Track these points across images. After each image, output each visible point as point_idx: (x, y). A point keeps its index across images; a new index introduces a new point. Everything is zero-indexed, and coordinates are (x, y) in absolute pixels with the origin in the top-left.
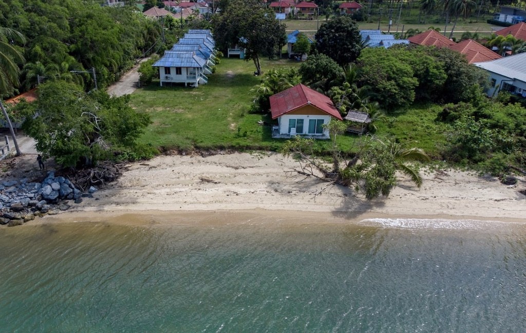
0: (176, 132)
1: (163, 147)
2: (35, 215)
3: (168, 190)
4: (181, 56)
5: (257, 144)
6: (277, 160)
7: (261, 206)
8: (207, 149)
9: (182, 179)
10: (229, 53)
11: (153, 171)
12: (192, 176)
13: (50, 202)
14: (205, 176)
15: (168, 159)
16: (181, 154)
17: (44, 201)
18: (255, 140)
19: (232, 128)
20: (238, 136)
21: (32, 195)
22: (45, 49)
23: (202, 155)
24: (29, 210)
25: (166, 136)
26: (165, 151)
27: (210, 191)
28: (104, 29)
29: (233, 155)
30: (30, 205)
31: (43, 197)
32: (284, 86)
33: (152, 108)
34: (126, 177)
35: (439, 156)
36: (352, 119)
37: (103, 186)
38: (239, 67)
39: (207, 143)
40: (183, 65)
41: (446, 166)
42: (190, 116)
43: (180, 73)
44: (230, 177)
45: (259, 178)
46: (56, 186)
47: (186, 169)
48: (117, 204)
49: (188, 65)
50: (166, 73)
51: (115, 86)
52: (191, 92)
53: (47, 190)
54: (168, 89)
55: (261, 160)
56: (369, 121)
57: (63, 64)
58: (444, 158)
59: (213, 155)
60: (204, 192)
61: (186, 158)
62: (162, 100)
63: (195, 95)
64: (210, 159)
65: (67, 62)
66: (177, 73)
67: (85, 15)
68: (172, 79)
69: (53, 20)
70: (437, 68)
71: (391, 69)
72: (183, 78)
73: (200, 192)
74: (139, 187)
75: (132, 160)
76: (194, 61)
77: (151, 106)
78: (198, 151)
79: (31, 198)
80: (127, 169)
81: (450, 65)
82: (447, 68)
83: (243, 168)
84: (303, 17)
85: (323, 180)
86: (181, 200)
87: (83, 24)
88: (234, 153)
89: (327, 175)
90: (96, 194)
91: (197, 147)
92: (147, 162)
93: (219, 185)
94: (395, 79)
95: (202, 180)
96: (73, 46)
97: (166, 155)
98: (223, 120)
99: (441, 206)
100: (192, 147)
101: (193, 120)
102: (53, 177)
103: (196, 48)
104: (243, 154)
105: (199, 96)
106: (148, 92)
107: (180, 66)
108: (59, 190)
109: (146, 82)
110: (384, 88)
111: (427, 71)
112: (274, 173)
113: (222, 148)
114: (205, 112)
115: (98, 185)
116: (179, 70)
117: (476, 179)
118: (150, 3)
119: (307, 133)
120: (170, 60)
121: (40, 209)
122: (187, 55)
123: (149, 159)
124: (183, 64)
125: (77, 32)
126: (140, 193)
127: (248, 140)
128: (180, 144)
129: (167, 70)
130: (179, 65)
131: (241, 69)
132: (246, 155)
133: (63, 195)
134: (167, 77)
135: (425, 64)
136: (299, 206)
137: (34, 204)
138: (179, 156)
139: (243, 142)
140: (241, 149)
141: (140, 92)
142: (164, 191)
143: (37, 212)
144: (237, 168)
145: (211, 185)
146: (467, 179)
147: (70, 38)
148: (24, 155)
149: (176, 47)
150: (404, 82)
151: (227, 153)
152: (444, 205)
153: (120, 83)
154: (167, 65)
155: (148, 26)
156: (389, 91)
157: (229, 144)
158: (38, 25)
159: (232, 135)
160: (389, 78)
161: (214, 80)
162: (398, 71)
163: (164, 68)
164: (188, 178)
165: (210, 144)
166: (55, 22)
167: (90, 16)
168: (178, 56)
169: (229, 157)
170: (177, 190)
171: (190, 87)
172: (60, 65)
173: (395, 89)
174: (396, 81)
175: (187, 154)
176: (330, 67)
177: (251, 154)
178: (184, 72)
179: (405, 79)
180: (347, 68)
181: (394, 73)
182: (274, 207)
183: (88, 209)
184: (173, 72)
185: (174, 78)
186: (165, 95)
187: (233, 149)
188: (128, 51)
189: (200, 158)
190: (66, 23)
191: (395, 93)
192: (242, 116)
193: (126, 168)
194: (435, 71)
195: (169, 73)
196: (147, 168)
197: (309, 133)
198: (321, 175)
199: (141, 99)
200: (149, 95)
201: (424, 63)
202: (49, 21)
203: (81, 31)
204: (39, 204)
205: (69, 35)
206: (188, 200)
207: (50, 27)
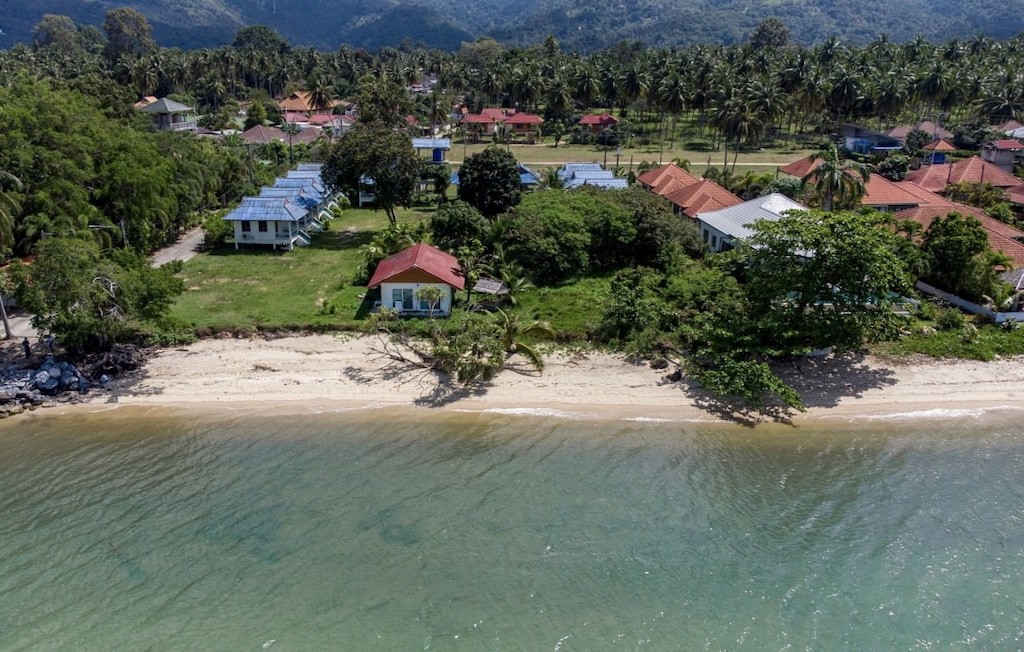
0: (238, 309)
1: (212, 328)
2: (25, 408)
3: (206, 379)
4: (267, 204)
5: (344, 323)
6: (367, 343)
7: (325, 396)
8: (274, 330)
9: (229, 366)
10: (362, 200)
11: (193, 357)
12: (244, 364)
13: (45, 392)
14: (261, 363)
15: (217, 344)
16: (237, 337)
17: (38, 391)
18: (344, 318)
19: (318, 304)
20: (323, 313)
21: (23, 384)
22: (54, 196)
23: (267, 339)
24: (17, 402)
25: (220, 314)
26: (214, 333)
27: (265, 378)
28: (145, 166)
29: (309, 338)
30: (19, 396)
31: (36, 386)
32: (404, 246)
33: (213, 280)
34: (152, 365)
35: (585, 336)
36: (482, 290)
37: (119, 374)
38: (370, 221)
39: (276, 322)
40: (268, 218)
41: (590, 347)
42: (264, 289)
43: (266, 230)
44: (295, 364)
45: (335, 365)
46: (56, 372)
47: (237, 355)
48: (135, 394)
49: (276, 217)
50: (244, 230)
51: (166, 250)
52: (279, 258)
53: (43, 376)
54: (245, 254)
55: (346, 343)
56: (506, 291)
57: (80, 217)
58: (590, 337)
59: (281, 337)
60: (255, 382)
61: (244, 342)
62: (231, 269)
63: (285, 262)
64: (275, 343)
65: (87, 213)
66: (260, 230)
67: (117, 146)
68: (253, 238)
69: (70, 156)
70: (623, 219)
71: (552, 221)
72: (269, 237)
73: (250, 381)
74: (169, 377)
75: (165, 344)
76: (286, 212)
77: (213, 276)
78: (261, 332)
79: (21, 388)
80: (156, 356)
81: (642, 216)
82: (638, 219)
83: (318, 353)
84: (521, 139)
85: (419, 366)
86: (220, 390)
87: (114, 159)
88: (311, 334)
89: (426, 359)
90: (108, 385)
91: (260, 328)
92: (185, 348)
93: (277, 373)
94: (556, 236)
95: (257, 367)
96: (97, 192)
97: (216, 338)
98: (311, 293)
99: (559, 393)
100: (254, 328)
101: (266, 295)
102: (52, 362)
103: (295, 193)
104: (324, 336)
105: (288, 263)
106: (213, 258)
107: (263, 219)
108: (59, 379)
109: (215, 244)
110: (538, 248)
111: (607, 224)
112: (357, 359)
113: (295, 329)
114: (289, 283)
115: (114, 373)
116: (263, 225)
117: (620, 362)
118: (255, 118)
119: (419, 309)
120: (250, 210)
121: (31, 401)
122: (276, 203)
123: (189, 344)
124: (268, 216)
125: (105, 173)
126: (167, 383)
127: (335, 319)
128: (237, 324)
129: (246, 225)
130: (263, 217)
131: (372, 223)
132: (328, 338)
133: (65, 384)
134: (245, 236)
135: (605, 215)
136: (375, 395)
137: (24, 395)
138: (233, 340)
139: (325, 321)
140: (322, 330)
141: (203, 258)
142: (201, 380)
143: (28, 404)
144: (309, 354)
145: (267, 372)
146: (609, 363)
147: (94, 180)
148: (17, 338)
149: (266, 191)
150: (567, 240)
151: (302, 336)
152: (562, 392)
153: (177, 246)
154: (245, 217)
155: (232, 159)
156: (545, 251)
157: (306, 323)
158: (47, 163)
159: (316, 311)
160: (548, 234)
161: (322, 240)
162: (560, 224)
163: (240, 224)
164: (237, 365)
165: (278, 323)
166: (71, 158)
167: (123, 148)
168: (263, 205)
169: (303, 340)
170: (219, 379)
171: (281, 250)
172: (75, 217)
173: (555, 250)
174: (557, 239)
175: (244, 337)
176: (468, 219)
177: (334, 336)
178: (271, 228)
179: (569, 235)
180: (495, 219)
181: (555, 226)
182: (342, 397)
183: (96, 400)
184: (255, 228)
185: (257, 237)
186: (239, 262)
187: (311, 330)
188: (190, 197)
189: (263, 342)
190: (89, 160)
191: (554, 255)
192: (341, 288)
193: (155, 354)
194: (618, 224)
195: (249, 230)
196: (185, 353)
197: (422, 308)
198: (417, 360)
199: (200, 267)
200: (214, 262)
201: (604, 212)
202: (64, 157)
203: (110, 170)
204: (31, 394)
205: (94, 176)
206: (230, 390)
207: (64, 167)
